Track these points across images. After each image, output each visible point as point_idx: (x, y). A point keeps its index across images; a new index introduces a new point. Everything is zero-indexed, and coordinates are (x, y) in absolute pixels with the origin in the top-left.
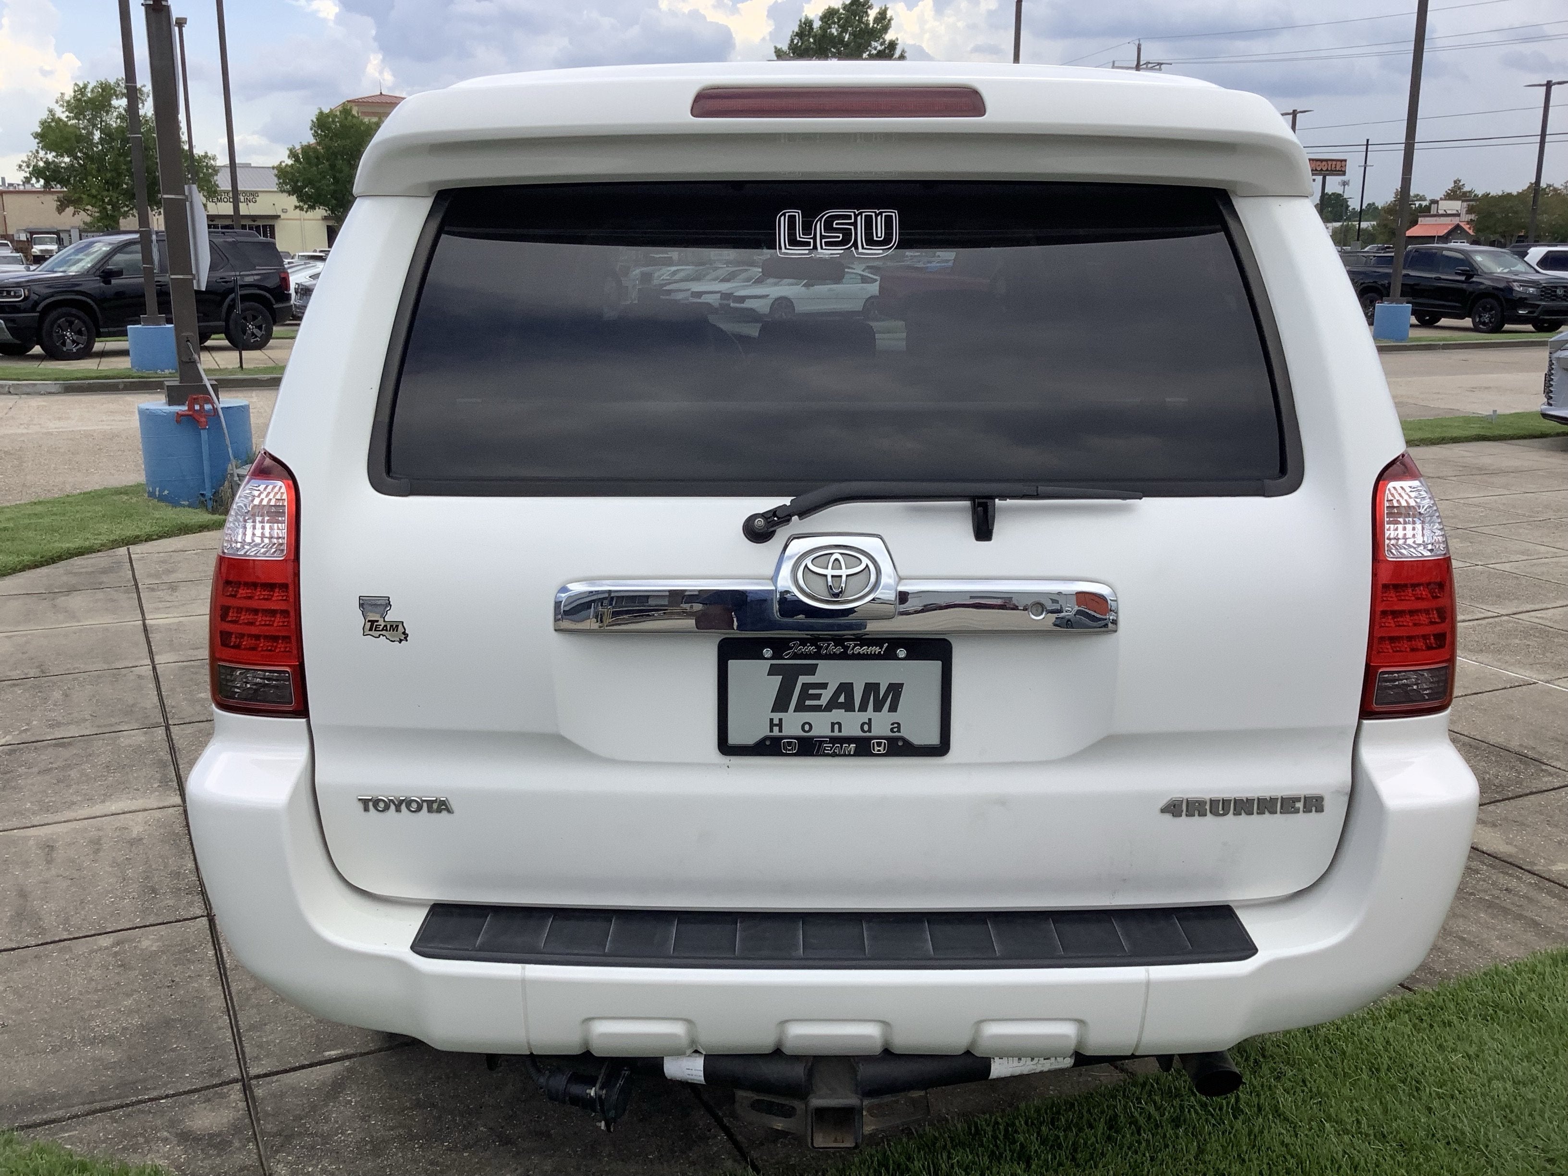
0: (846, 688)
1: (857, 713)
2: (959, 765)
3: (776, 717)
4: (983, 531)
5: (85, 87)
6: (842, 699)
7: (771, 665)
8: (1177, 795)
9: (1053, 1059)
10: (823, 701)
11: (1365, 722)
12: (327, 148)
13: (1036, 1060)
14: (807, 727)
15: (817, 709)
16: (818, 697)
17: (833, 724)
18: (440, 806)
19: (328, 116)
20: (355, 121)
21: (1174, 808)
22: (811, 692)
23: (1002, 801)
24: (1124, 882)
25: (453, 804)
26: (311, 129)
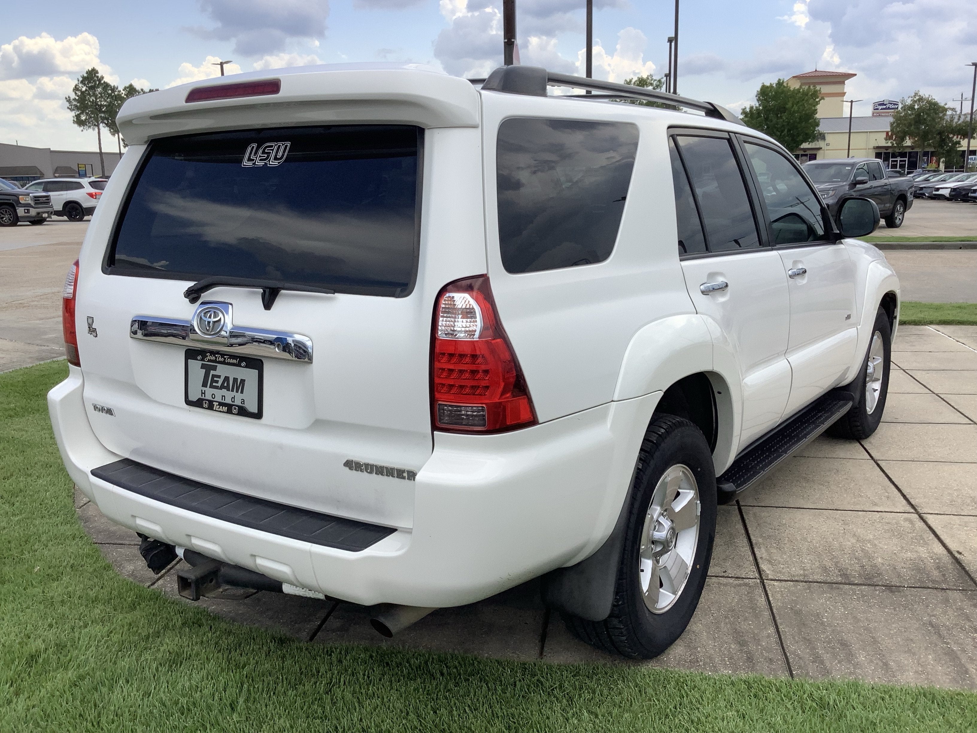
0: (227, 379)
1: (230, 392)
2: (266, 425)
3: (204, 389)
4: (268, 305)
5: (631, 81)
6: (225, 385)
7: (202, 364)
8: (350, 458)
9: (313, 592)
10: (219, 384)
11: (435, 432)
12: (764, 107)
13: (305, 589)
14: (213, 396)
15: (216, 387)
16: (217, 382)
17: (222, 396)
18: (109, 412)
19: (767, 87)
20: (785, 89)
21: (349, 464)
22: (215, 379)
23: (281, 447)
24: (338, 503)
25: (115, 412)
26: (756, 96)
